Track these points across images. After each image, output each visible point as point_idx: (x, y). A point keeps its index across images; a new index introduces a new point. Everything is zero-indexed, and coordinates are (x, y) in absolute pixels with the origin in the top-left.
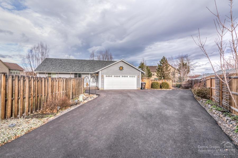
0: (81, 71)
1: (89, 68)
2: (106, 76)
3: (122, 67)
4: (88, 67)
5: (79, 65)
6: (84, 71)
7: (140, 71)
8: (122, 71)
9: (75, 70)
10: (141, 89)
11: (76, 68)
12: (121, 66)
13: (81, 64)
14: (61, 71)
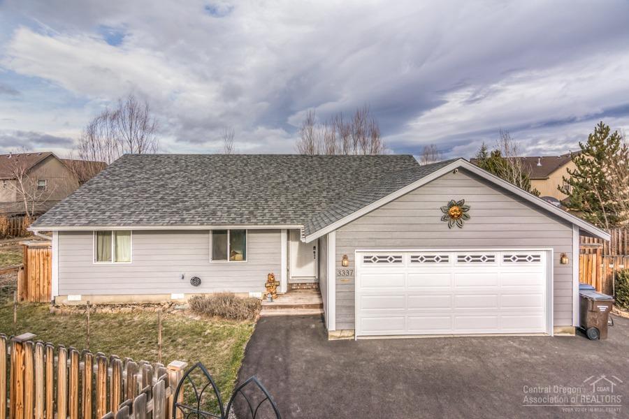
0: (242, 215)
1: (283, 200)
2: (368, 260)
3: (460, 204)
4: (280, 194)
5: (243, 183)
6: (255, 217)
7: (570, 224)
8: (460, 226)
9: (214, 213)
10: (582, 331)
11: (223, 201)
12: (457, 199)
13: (252, 177)
14: (148, 223)
